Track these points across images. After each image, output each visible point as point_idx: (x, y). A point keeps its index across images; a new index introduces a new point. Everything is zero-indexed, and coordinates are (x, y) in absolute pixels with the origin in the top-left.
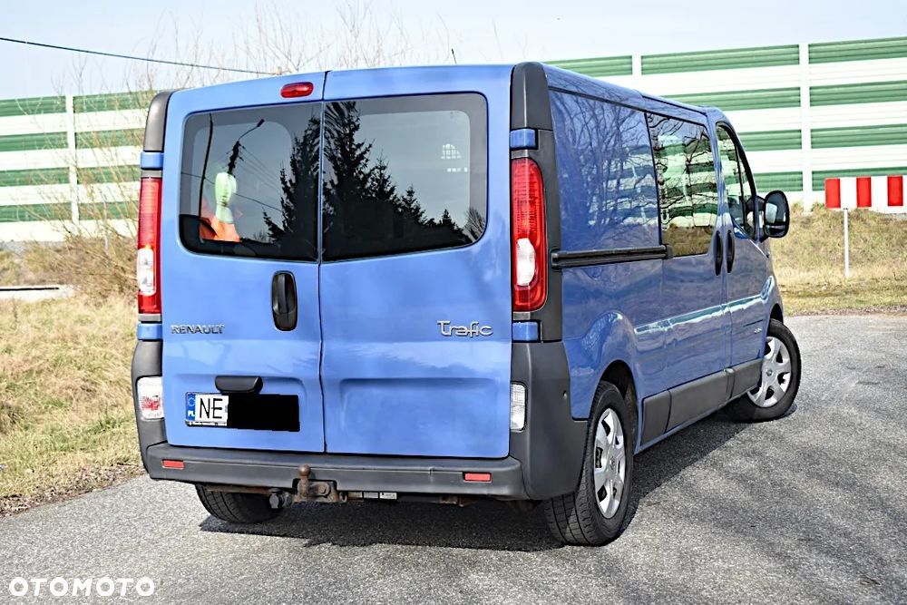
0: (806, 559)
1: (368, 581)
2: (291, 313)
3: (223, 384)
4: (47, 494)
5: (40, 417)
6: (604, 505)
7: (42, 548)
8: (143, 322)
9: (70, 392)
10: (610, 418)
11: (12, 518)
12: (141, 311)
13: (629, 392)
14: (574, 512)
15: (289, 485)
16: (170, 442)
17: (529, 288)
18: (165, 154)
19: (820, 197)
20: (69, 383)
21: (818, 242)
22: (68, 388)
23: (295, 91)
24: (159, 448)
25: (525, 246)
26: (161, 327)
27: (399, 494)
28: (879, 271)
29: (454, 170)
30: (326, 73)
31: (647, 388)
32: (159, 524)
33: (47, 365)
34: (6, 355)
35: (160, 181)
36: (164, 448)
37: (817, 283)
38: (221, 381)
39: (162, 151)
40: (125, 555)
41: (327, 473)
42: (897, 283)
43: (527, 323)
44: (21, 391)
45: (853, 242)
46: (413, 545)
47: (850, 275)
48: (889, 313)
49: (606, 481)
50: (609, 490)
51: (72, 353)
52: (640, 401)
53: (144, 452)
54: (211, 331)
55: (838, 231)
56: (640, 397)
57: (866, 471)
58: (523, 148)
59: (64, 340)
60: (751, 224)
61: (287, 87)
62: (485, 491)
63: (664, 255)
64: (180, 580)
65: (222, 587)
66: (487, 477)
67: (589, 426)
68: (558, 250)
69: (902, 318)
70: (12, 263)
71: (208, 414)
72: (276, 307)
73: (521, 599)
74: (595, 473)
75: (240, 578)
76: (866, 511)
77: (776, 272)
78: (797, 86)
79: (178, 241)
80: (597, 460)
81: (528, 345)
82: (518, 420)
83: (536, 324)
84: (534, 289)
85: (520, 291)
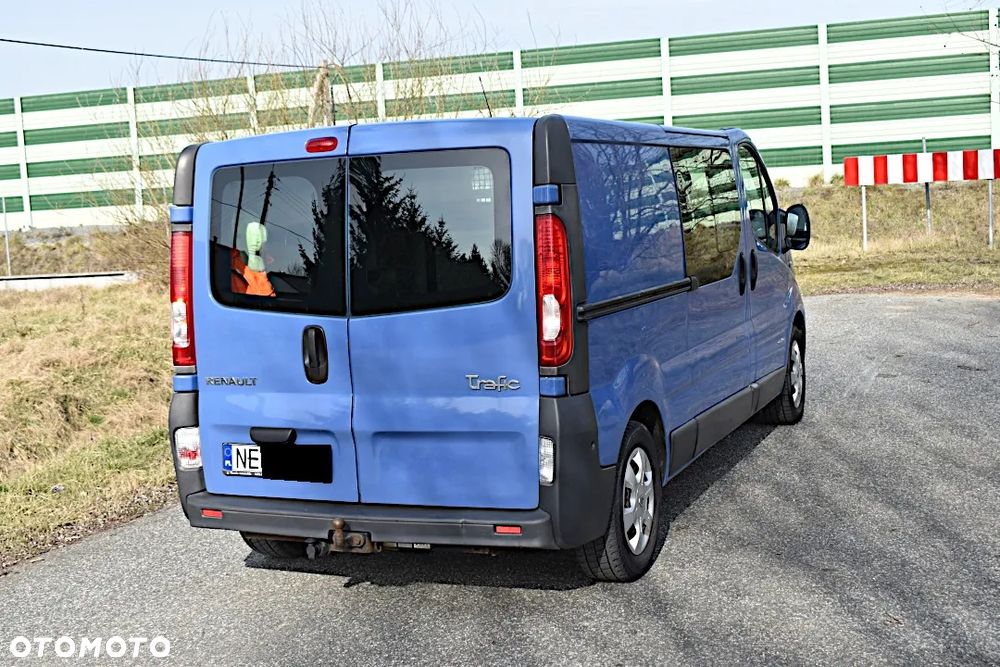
0: (831, 594)
1: (405, 630)
2: (322, 366)
3: (257, 435)
4: (100, 520)
5: (106, 408)
6: (633, 543)
7: (91, 588)
8: (178, 374)
9: (135, 383)
10: (638, 457)
11: (64, 550)
12: (176, 364)
13: (657, 427)
14: (604, 554)
15: (325, 536)
16: (210, 490)
17: (555, 344)
18: (195, 207)
19: (840, 169)
20: (132, 374)
21: (838, 212)
22: (132, 379)
23: (320, 146)
24: (198, 497)
25: (550, 302)
26: (196, 378)
27: (432, 545)
28: (896, 244)
29: (483, 200)
30: (350, 127)
31: (674, 420)
32: (205, 558)
33: (111, 357)
34: (73, 347)
35: (190, 234)
36: (203, 497)
37: (837, 256)
38: (256, 432)
39: (192, 205)
40: (170, 598)
41: (362, 525)
42: (911, 256)
43: (554, 379)
44: (87, 383)
45: (871, 213)
46: (449, 583)
47: (868, 248)
48: (906, 291)
49: (635, 521)
50: (638, 528)
51: (135, 344)
52: (667, 434)
53: (184, 500)
54: (245, 382)
55: (856, 202)
56: (667, 431)
57: (886, 483)
58: (547, 204)
59: (127, 331)
60: (773, 237)
61: (311, 142)
62: (516, 544)
63: (688, 288)
64: (221, 630)
65: (261, 639)
66: (518, 530)
67: (618, 469)
68: (584, 303)
69: (918, 297)
70: (82, 246)
71: (244, 464)
72: (307, 361)
73: (552, 650)
74: (625, 514)
75: (280, 627)
76: (887, 532)
77: (798, 279)
78: (817, 64)
79: (210, 295)
80: (626, 500)
81: (555, 400)
82: (547, 473)
83: (562, 378)
84: (560, 345)
85: (547, 347)
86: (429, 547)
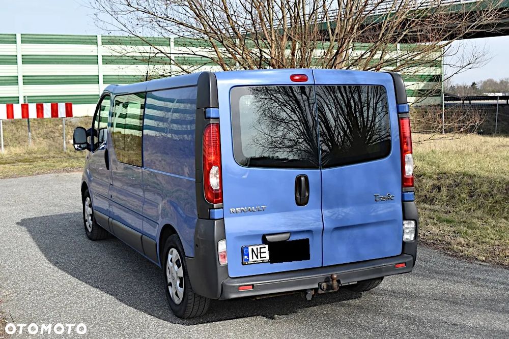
54: (257, 210)
71: (257, 256)
86: (356, 283)
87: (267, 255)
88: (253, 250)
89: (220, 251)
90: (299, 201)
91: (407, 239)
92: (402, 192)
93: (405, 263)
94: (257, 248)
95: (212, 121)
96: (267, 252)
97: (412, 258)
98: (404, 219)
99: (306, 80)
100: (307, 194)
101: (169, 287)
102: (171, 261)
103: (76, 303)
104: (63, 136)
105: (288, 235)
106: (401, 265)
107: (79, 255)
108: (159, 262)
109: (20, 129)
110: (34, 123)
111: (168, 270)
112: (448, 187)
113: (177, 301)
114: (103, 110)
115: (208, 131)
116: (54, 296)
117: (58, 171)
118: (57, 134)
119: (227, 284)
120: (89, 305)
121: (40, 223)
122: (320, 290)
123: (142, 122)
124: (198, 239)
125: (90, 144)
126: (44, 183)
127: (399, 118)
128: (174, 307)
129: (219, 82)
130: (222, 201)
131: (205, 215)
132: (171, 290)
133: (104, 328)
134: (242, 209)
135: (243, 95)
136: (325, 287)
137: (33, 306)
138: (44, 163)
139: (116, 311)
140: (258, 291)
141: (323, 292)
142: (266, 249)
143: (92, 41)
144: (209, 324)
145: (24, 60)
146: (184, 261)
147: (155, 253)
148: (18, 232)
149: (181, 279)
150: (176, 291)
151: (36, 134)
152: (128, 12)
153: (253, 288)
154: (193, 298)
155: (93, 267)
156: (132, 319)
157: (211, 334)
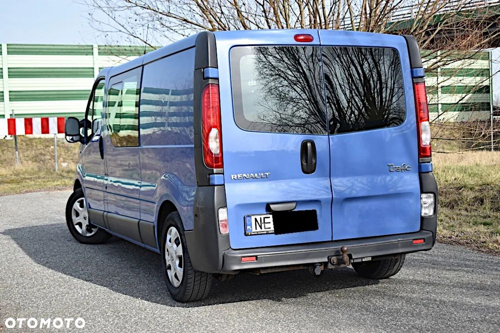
15: (326, 260)
16: (233, 248)
27: (373, 257)
54: (261, 177)
71: (261, 226)
86: (370, 259)
87: (271, 226)
88: (256, 220)
89: (220, 219)
90: (305, 168)
91: (425, 214)
92: (419, 163)
93: (424, 239)
94: (261, 218)
95: (210, 81)
96: (272, 223)
97: (431, 234)
98: (422, 192)
99: (311, 40)
100: (314, 161)
101: (168, 270)
102: (170, 241)
103: (68, 293)
104: (54, 159)
105: (294, 205)
106: (418, 241)
107: (72, 256)
108: (158, 246)
109: (6, 151)
110: (22, 144)
111: (166, 252)
112: (492, 199)
113: (176, 283)
114: (97, 101)
115: (207, 92)
116: (44, 288)
117: (49, 189)
118: (48, 157)
119: (229, 255)
120: (81, 295)
121: (29, 231)
122: (329, 264)
123: (138, 96)
124: (197, 208)
125: (83, 136)
126: (33, 199)
127: (413, 83)
128: (173, 291)
129: (217, 42)
130: (222, 166)
131: (205, 181)
132: (171, 274)
133: (98, 311)
134: (245, 175)
135: (244, 55)
136: (335, 261)
137: (21, 297)
138: (33, 183)
139: (111, 298)
140: (261, 262)
141: (333, 267)
142: (270, 219)
143: (87, 51)
144: (210, 306)
145: (10, 74)
146: (183, 237)
147: (153, 237)
148: (4, 239)
149: (180, 258)
150: (175, 273)
151: (24, 156)
152: (126, 8)
153: (256, 259)
154: (194, 277)
155: (87, 265)
156: (128, 304)
157: (213, 314)
